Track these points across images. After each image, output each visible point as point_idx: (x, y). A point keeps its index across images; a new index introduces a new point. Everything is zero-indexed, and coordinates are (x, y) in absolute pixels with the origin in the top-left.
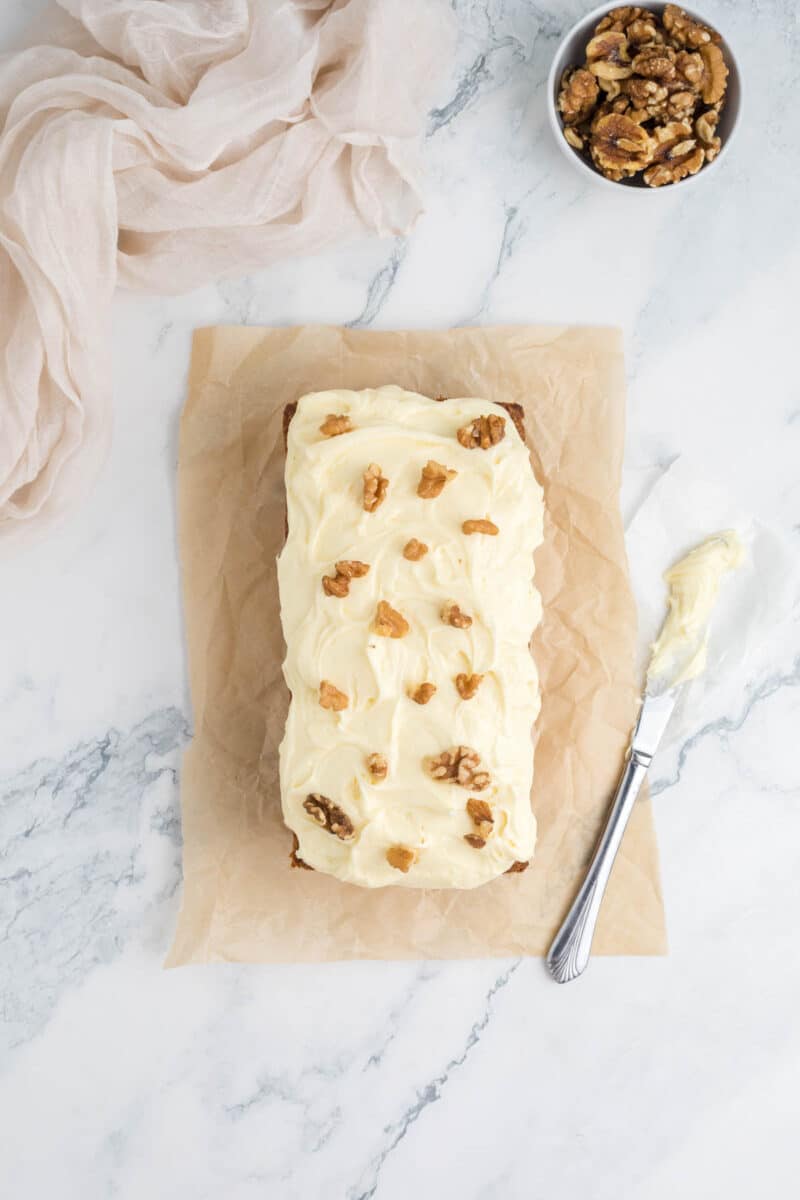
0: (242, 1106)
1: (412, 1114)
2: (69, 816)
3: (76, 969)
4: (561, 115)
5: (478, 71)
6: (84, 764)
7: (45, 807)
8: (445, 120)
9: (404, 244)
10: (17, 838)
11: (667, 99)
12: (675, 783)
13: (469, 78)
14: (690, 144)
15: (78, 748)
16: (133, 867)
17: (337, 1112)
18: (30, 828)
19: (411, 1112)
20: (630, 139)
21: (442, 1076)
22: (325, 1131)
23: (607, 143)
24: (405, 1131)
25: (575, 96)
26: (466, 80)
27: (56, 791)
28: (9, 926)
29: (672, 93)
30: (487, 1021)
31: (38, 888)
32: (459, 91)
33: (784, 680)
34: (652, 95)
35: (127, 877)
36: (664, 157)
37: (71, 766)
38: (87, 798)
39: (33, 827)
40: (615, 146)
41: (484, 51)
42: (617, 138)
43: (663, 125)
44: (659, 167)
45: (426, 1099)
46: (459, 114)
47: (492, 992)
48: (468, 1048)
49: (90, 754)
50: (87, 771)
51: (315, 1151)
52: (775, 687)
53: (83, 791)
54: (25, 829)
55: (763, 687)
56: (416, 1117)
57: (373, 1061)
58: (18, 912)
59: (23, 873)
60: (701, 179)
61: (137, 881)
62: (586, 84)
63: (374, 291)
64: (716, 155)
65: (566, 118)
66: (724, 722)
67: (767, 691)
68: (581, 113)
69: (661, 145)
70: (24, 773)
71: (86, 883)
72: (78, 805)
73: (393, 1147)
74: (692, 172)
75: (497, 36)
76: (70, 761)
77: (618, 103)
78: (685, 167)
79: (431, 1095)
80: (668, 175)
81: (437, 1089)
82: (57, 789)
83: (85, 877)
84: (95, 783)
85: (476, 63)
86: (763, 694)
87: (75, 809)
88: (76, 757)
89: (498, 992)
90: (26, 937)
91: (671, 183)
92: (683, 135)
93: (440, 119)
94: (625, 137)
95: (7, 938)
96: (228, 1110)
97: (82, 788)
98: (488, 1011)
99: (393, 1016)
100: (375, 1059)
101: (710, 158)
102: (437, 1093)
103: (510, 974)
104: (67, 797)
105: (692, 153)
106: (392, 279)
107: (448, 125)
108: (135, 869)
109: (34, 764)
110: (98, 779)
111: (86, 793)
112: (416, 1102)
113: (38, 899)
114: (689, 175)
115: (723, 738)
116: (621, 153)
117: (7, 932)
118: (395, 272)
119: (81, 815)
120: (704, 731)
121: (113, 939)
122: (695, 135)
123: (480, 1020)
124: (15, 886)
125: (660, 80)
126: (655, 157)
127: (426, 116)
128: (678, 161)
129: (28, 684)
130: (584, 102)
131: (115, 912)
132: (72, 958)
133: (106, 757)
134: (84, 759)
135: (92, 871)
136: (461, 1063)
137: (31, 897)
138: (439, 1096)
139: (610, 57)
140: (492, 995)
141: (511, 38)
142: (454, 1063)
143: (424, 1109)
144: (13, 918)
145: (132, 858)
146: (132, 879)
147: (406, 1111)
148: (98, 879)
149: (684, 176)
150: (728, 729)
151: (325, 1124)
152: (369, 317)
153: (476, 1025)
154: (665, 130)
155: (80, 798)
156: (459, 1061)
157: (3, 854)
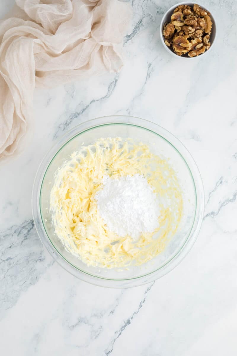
0: (73, 326)
2: (22, 242)
3: (25, 286)
4: (164, 36)
5: (139, 24)
6: (27, 227)
7: (15, 239)
8: (130, 39)
9: (118, 75)
10: (7, 248)
11: (195, 32)
13: (137, 26)
14: (201, 45)
15: (25, 222)
17: (101, 328)
18: (11, 245)
19: (122, 327)
20: (184, 43)
21: (131, 317)
22: (98, 333)
23: (177, 44)
24: (121, 333)
25: (168, 31)
26: (136, 27)
27: (18, 235)
28: (5, 274)
29: (196, 30)
30: (145, 301)
31: (14, 263)
32: (134, 30)
33: (230, 201)
34: (190, 30)
35: (39, 259)
36: (194, 48)
37: (23, 227)
38: (28, 236)
39: (12, 245)
40: (180, 45)
41: (141, 18)
42: (181, 43)
43: (194, 39)
44: (192, 51)
45: (127, 324)
46: (134, 37)
47: (146, 292)
48: (139, 309)
49: (28, 224)
50: (27, 229)
51: (95, 339)
52: (228, 203)
54: (10, 246)
56: (124, 329)
57: (111, 313)
58: (8, 270)
59: (9, 259)
60: (205, 55)
61: (42, 260)
62: (171, 27)
63: (110, 88)
65: (165, 37)
66: (213, 213)
67: (225, 203)
68: (169, 36)
69: (193, 45)
70: (9, 229)
73: (118, 338)
74: (202, 53)
75: (145, 14)
76: (23, 226)
77: (180, 33)
78: (200, 51)
79: (128, 322)
80: (195, 54)
82: (19, 234)
83: (27, 260)
85: (139, 21)
86: (224, 205)
87: (24, 240)
90: (11, 277)
91: (196, 56)
92: (200, 42)
93: (129, 38)
95: (5, 277)
96: (69, 327)
97: (26, 233)
98: (145, 298)
99: (117, 299)
100: (112, 312)
101: (207, 49)
102: (130, 322)
103: (151, 287)
104: (22, 236)
105: (202, 47)
106: (115, 85)
108: (42, 257)
109: (12, 227)
110: (31, 231)
111: (27, 235)
112: (124, 324)
113: (14, 266)
114: (201, 54)
115: (212, 218)
116: (181, 48)
118: (116, 83)
119: (26, 242)
120: (207, 216)
121: (35, 278)
122: (203, 42)
123: (142, 300)
124: (7, 262)
125: (192, 26)
126: (191, 48)
127: (125, 37)
128: (198, 49)
129: (10, 204)
130: (170, 33)
131: (36, 270)
132: (24, 283)
133: (33, 225)
134: (27, 225)
135: (29, 258)
136: (137, 313)
137: (11, 266)
138: (131, 323)
139: (178, 19)
140: (146, 293)
141: (149, 14)
142: (135, 313)
143: (127, 326)
144: (6, 271)
145: (41, 254)
146: (41, 260)
147: (121, 327)
148: (31, 260)
149: (200, 54)
150: (214, 215)
151: (98, 331)
152: (108, 96)
153: (141, 302)
154: (194, 41)
155: (26, 237)
156: (136, 312)
157: (3, 253)
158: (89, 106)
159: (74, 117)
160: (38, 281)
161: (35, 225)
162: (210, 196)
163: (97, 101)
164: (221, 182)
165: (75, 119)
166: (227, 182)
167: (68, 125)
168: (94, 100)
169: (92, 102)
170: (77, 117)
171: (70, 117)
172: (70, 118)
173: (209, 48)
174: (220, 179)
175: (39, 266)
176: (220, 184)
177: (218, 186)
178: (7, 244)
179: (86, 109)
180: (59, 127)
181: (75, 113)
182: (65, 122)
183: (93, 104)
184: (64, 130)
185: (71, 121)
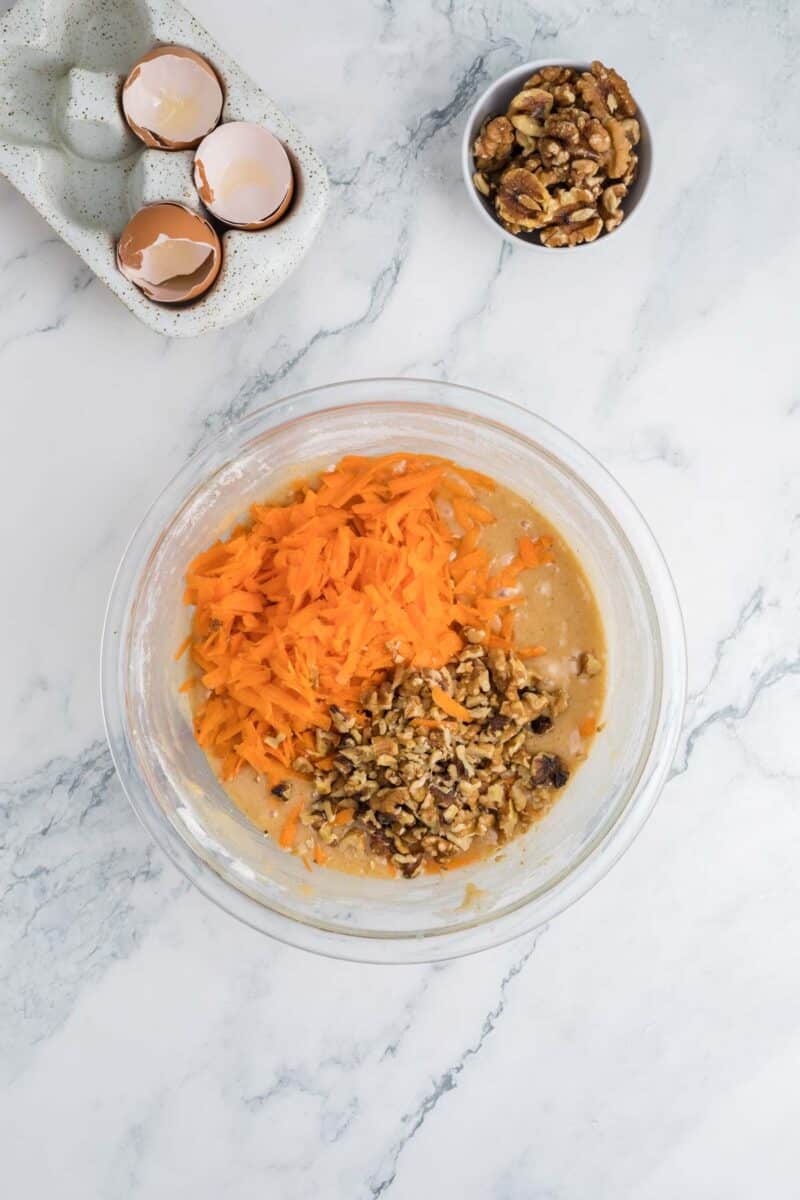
0: (261, 1098)
1: (428, 1105)
2: (85, 814)
3: (95, 965)
4: (476, 159)
5: (476, 72)
6: (99, 763)
7: (60, 804)
8: (444, 122)
9: (406, 245)
10: (34, 836)
11: (569, 162)
12: (682, 772)
13: (467, 79)
14: (590, 212)
15: (93, 746)
16: (149, 863)
17: (354, 1102)
18: (47, 826)
19: (428, 1101)
20: (532, 197)
21: (459, 1066)
22: (343, 1121)
23: (509, 195)
24: (422, 1120)
25: (491, 140)
26: (464, 81)
27: (71, 790)
28: (28, 924)
29: (573, 158)
30: (502, 1010)
31: (56, 885)
32: (458, 92)
33: (789, 668)
34: (554, 157)
35: (143, 873)
36: (562, 220)
37: (87, 764)
38: (103, 796)
39: (50, 825)
40: (517, 200)
41: (481, 53)
42: (521, 193)
43: (567, 189)
44: (557, 228)
45: (443, 1088)
46: (458, 115)
47: (505, 981)
48: (483, 1037)
50: (103, 769)
51: (332, 1141)
52: (780, 675)
53: (100, 788)
54: (42, 828)
55: (769, 675)
56: (433, 1106)
57: (389, 1051)
58: (37, 910)
59: (40, 871)
60: (597, 249)
61: (153, 876)
62: (502, 129)
63: (378, 289)
65: (480, 163)
66: (731, 710)
67: (773, 678)
68: (494, 159)
69: (562, 208)
70: (41, 772)
71: (103, 880)
72: (94, 803)
73: (411, 1135)
74: (587, 240)
75: (495, 38)
76: (86, 759)
77: (530, 161)
78: (582, 234)
79: (448, 1084)
80: (564, 238)
81: (453, 1078)
82: (73, 787)
83: (102, 874)
84: (110, 781)
85: (474, 64)
86: (767, 683)
87: (92, 806)
88: (92, 755)
89: (511, 980)
90: (46, 933)
91: (566, 246)
92: (586, 203)
93: (440, 120)
94: (527, 194)
95: (26, 935)
96: (247, 1102)
97: (98, 786)
98: (502, 1000)
99: (408, 1006)
100: (392, 1049)
101: (609, 229)
102: (453, 1083)
103: (523, 963)
104: (84, 794)
105: (591, 221)
106: (395, 279)
107: (448, 126)
108: (152, 866)
109: (50, 763)
110: (113, 777)
111: (102, 790)
112: (432, 1091)
113: (55, 896)
114: (584, 242)
115: (730, 726)
116: (521, 209)
117: (26, 929)
118: (398, 272)
119: (97, 813)
120: (711, 719)
121: (131, 935)
123: (494, 1009)
124: (33, 883)
126: (555, 217)
127: (427, 116)
128: (577, 225)
129: (43, 684)
130: (498, 148)
131: (133, 908)
132: (91, 955)
134: (99, 757)
135: (109, 868)
136: (476, 1052)
137: (49, 894)
138: (456, 1085)
139: (534, 114)
140: (506, 984)
141: (506, 38)
142: (470, 1052)
143: (440, 1098)
144: (31, 915)
145: (148, 854)
146: (148, 875)
147: (423, 1099)
148: (115, 876)
149: (580, 242)
150: (734, 718)
151: (343, 1114)
152: (373, 317)
153: (491, 1014)
154: (568, 194)
155: (96, 796)
156: (474, 1050)
157: (21, 853)
158: (306, 350)
159: (259, 390)
160: (138, 947)
162: (719, 654)
163: (333, 333)
164: (758, 607)
165: (262, 394)
166: (776, 604)
167: (238, 415)
168: (325, 330)
169: (317, 337)
170: (265, 389)
171: (242, 388)
172: (244, 392)
173: (616, 227)
174: (755, 596)
175: (142, 894)
176: (754, 611)
177: (749, 617)
178: (32, 822)
179: (295, 361)
180: (208, 425)
181: (258, 375)
182: (228, 407)
183: (323, 343)
184: (222, 434)
185: (246, 404)
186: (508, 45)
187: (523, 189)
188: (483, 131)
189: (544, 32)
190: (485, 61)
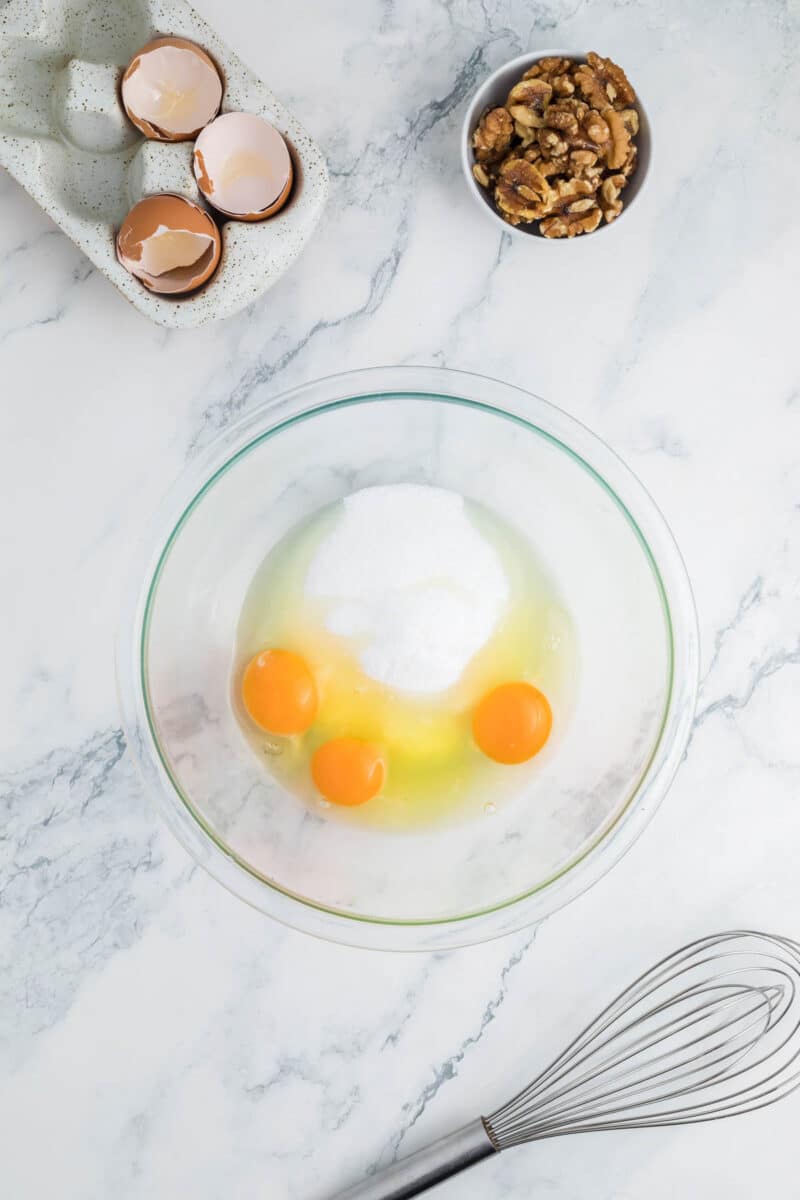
0: (262, 1087)
1: (429, 1093)
2: (86, 804)
3: (96, 955)
5: (475, 63)
6: (101, 753)
7: (62, 796)
8: (443, 113)
9: (405, 235)
10: (35, 827)
11: (568, 154)
13: (466, 70)
14: (589, 203)
15: (94, 737)
16: (150, 853)
17: (355, 1091)
18: (48, 817)
19: (428, 1089)
20: (531, 188)
21: (459, 1054)
22: (344, 1110)
23: (508, 186)
24: (423, 1109)
25: (490, 132)
26: (464, 72)
27: (72, 781)
28: (29, 914)
29: (572, 149)
30: (502, 998)
31: (58, 875)
32: (458, 83)
33: (788, 658)
34: (552, 147)
35: (144, 863)
36: (562, 210)
37: (88, 755)
38: (105, 786)
39: (51, 817)
40: (516, 191)
41: (480, 44)
42: (520, 184)
43: (567, 180)
44: (556, 219)
45: (443, 1077)
46: (457, 107)
47: (506, 970)
48: (484, 1025)
49: (106, 743)
50: (103, 760)
51: (335, 1129)
52: (780, 665)
53: (101, 779)
54: (42, 819)
55: (768, 665)
56: (433, 1095)
57: (390, 1041)
58: (39, 900)
59: (40, 862)
61: (155, 867)
62: (501, 120)
63: (378, 282)
64: (615, 217)
66: (730, 700)
67: (772, 668)
69: (561, 199)
70: (42, 763)
71: (105, 871)
72: (96, 793)
73: (412, 1124)
74: (587, 231)
75: (494, 29)
76: (86, 750)
78: (582, 225)
79: (449, 1072)
80: (563, 229)
81: (454, 1066)
82: (74, 778)
83: (103, 864)
84: (112, 771)
85: (474, 54)
86: (768, 671)
87: (93, 797)
88: (94, 746)
89: (512, 970)
90: (47, 924)
91: (565, 236)
92: (584, 193)
93: (439, 111)
94: (526, 185)
95: (28, 925)
96: (248, 1091)
97: (100, 776)
98: (503, 989)
99: (410, 995)
100: (393, 1038)
102: (454, 1071)
103: (524, 952)
104: (84, 786)
105: (590, 212)
106: (394, 270)
107: (447, 118)
108: (152, 856)
109: (51, 754)
110: (115, 767)
111: (103, 781)
112: (434, 1079)
113: (57, 887)
114: (584, 233)
115: (729, 716)
116: (521, 200)
117: (28, 919)
118: (397, 263)
119: (99, 804)
120: (710, 709)
121: (132, 925)
123: (495, 998)
124: (35, 874)
125: (562, 133)
126: (553, 209)
127: (426, 108)
128: (577, 216)
130: (497, 140)
131: (134, 898)
132: (92, 945)
133: (122, 746)
134: (100, 748)
135: (111, 858)
136: (477, 1040)
137: (50, 885)
138: (456, 1074)
139: (533, 104)
140: (507, 974)
141: (505, 29)
142: (471, 1040)
143: (441, 1087)
144: (33, 905)
145: (149, 844)
146: (150, 865)
147: (423, 1088)
148: (115, 866)
149: (579, 232)
150: (734, 707)
151: (345, 1103)
152: (373, 308)
153: (491, 1003)
154: (568, 185)
155: (98, 787)
157: (23, 842)
158: (306, 341)
159: (258, 382)
160: (140, 937)
161: (129, 745)
162: (718, 645)
163: (333, 324)
164: (757, 596)
165: (262, 386)
166: (776, 594)
167: (238, 406)
168: (324, 321)
169: (317, 328)
170: (266, 380)
171: (242, 380)
172: (244, 383)
174: (754, 586)
175: (142, 884)
176: (754, 600)
177: (748, 608)
178: (33, 812)
179: (295, 352)
180: (208, 416)
181: (258, 366)
182: (228, 399)
183: (320, 335)
184: (222, 425)
185: (246, 395)
186: (508, 36)
187: (523, 181)
188: (482, 123)
189: (543, 23)
190: (484, 51)
